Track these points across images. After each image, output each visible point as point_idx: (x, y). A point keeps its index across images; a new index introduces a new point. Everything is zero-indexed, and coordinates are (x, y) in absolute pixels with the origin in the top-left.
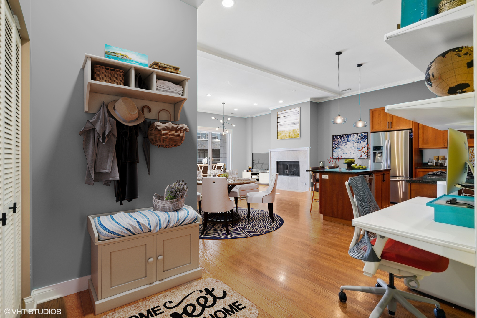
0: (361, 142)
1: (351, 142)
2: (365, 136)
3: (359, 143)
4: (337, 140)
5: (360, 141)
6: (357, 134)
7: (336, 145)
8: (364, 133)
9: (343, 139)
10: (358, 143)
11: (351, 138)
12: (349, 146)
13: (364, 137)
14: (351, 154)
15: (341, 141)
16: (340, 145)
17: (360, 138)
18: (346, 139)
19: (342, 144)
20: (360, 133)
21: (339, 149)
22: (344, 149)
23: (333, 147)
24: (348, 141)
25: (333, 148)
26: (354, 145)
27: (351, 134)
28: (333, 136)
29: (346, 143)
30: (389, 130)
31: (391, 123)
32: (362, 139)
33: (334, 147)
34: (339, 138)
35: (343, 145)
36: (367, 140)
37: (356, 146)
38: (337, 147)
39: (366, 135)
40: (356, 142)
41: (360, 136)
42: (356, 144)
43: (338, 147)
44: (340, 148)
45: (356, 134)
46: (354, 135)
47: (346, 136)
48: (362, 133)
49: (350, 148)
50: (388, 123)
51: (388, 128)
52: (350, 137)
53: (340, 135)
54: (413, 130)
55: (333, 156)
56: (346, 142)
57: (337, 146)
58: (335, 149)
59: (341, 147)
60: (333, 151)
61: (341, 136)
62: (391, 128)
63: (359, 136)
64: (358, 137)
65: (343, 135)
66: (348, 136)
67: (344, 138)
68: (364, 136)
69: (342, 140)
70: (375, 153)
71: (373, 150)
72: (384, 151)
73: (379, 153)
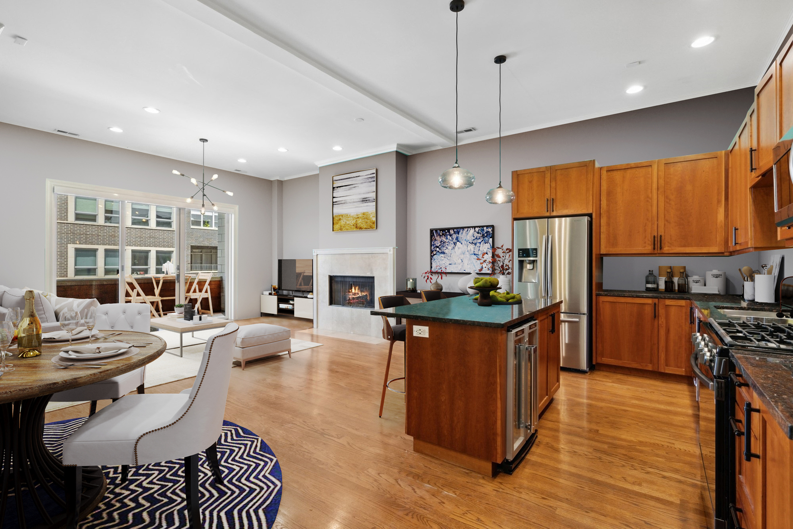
0: (480, 243)
1: (463, 243)
2: (489, 232)
3: (478, 245)
4: (438, 238)
5: (480, 241)
6: (475, 227)
7: (437, 247)
8: (487, 227)
9: (449, 237)
10: (475, 244)
11: (463, 235)
12: (460, 251)
13: (486, 235)
14: (462, 266)
15: (445, 240)
16: (445, 248)
17: (479, 235)
18: (455, 236)
19: (447, 246)
20: (479, 227)
21: (442, 255)
22: (452, 256)
23: (432, 252)
24: (458, 241)
25: (431, 253)
26: (469, 249)
27: (463, 228)
28: (432, 231)
29: (455, 244)
30: (548, 214)
31: (553, 200)
32: (484, 238)
33: (433, 252)
34: (443, 234)
35: (450, 248)
36: (491, 239)
37: (472, 250)
38: (438, 252)
39: (490, 230)
40: (473, 243)
41: (480, 231)
42: (471, 247)
43: (440, 251)
44: (444, 253)
45: (472, 227)
46: (469, 229)
47: (454, 231)
48: (483, 227)
49: (461, 254)
50: (547, 200)
51: (547, 211)
52: (462, 233)
53: (443, 230)
54: (594, 216)
55: (431, 267)
56: (454, 243)
57: (438, 249)
58: (434, 255)
59: (446, 251)
60: (431, 259)
61: (445, 231)
62: (553, 211)
63: (478, 233)
64: (476, 235)
65: (449, 230)
66: (458, 230)
67: (451, 235)
68: (487, 232)
69: (447, 238)
70: (521, 263)
71: (519, 257)
72: (541, 258)
73: (530, 263)
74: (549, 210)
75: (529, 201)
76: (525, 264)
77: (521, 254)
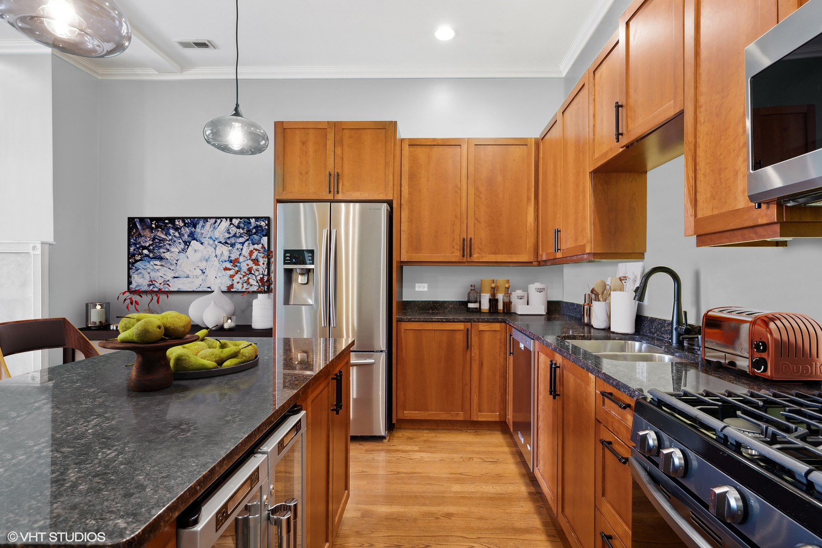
0: (243, 244)
1: (206, 243)
2: (261, 226)
3: (238, 246)
4: (147, 232)
5: (242, 240)
6: (231, 219)
7: (144, 248)
8: (257, 219)
9: (171, 231)
10: (233, 245)
11: (204, 230)
12: (198, 256)
13: (254, 231)
14: (204, 280)
15: (163, 236)
16: (162, 250)
17: (241, 231)
18: (186, 231)
19: (168, 247)
20: (241, 218)
21: (158, 262)
22: (179, 263)
23: (130, 255)
24: (194, 239)
25: (129, 258)
26: (218, 252)
27: (206, 219)
28: (131, 220)
29: (187, 244)
30: (330, 197)
31: (338, 175)
32: (250, 235)
33: (134, 255)
34: (157, 227)
35: (175, 250)
36: (265, 239)
37: (226, 254)
38: (147, 256)
39: (263, 224)
40: (226, 243)
41: (242, 225)
42: (224, 250)
43: (151, 255)
44: (161, 258)
45: (226, 218)
46: (219, 221)
47: (190, 220)
48: (249, 218)
49: (201, 260)
50: (330, 175)
51: (330, 192)
52: (203, 226)
53: (158, 220)
55: (130, 283)
56: (185, 243)
57: (145, 252)
58: (137, 261)
59: (167, 255)
60: (129, 269)
61: (164, 223)
62: (338, 192)
63: (238, 227)
64: (233, 230)
65: (172, 220)
66: (193, 222)
67: (177, 229)
68: (256, 227)
69: (167, 234)
70: (289, 273)
71: (285, 263)
72: (319, 266)
73: (302, 274)
74: (332, 190)
75: (301, 174)
76: (294, 276)
77: (288, 258)
